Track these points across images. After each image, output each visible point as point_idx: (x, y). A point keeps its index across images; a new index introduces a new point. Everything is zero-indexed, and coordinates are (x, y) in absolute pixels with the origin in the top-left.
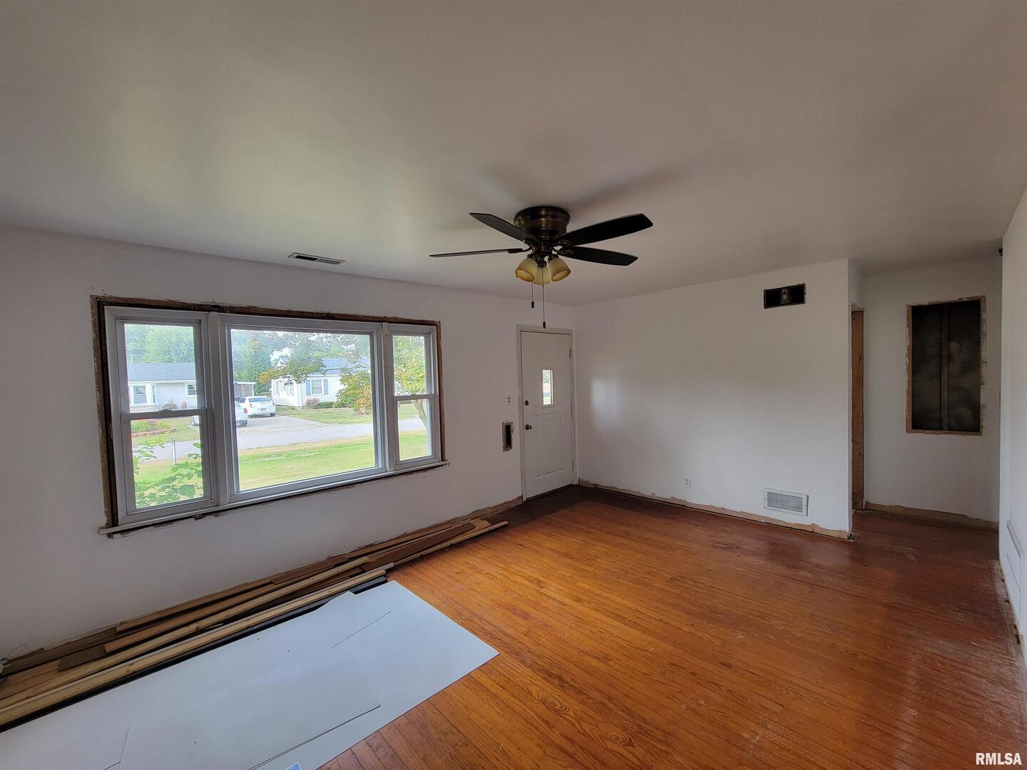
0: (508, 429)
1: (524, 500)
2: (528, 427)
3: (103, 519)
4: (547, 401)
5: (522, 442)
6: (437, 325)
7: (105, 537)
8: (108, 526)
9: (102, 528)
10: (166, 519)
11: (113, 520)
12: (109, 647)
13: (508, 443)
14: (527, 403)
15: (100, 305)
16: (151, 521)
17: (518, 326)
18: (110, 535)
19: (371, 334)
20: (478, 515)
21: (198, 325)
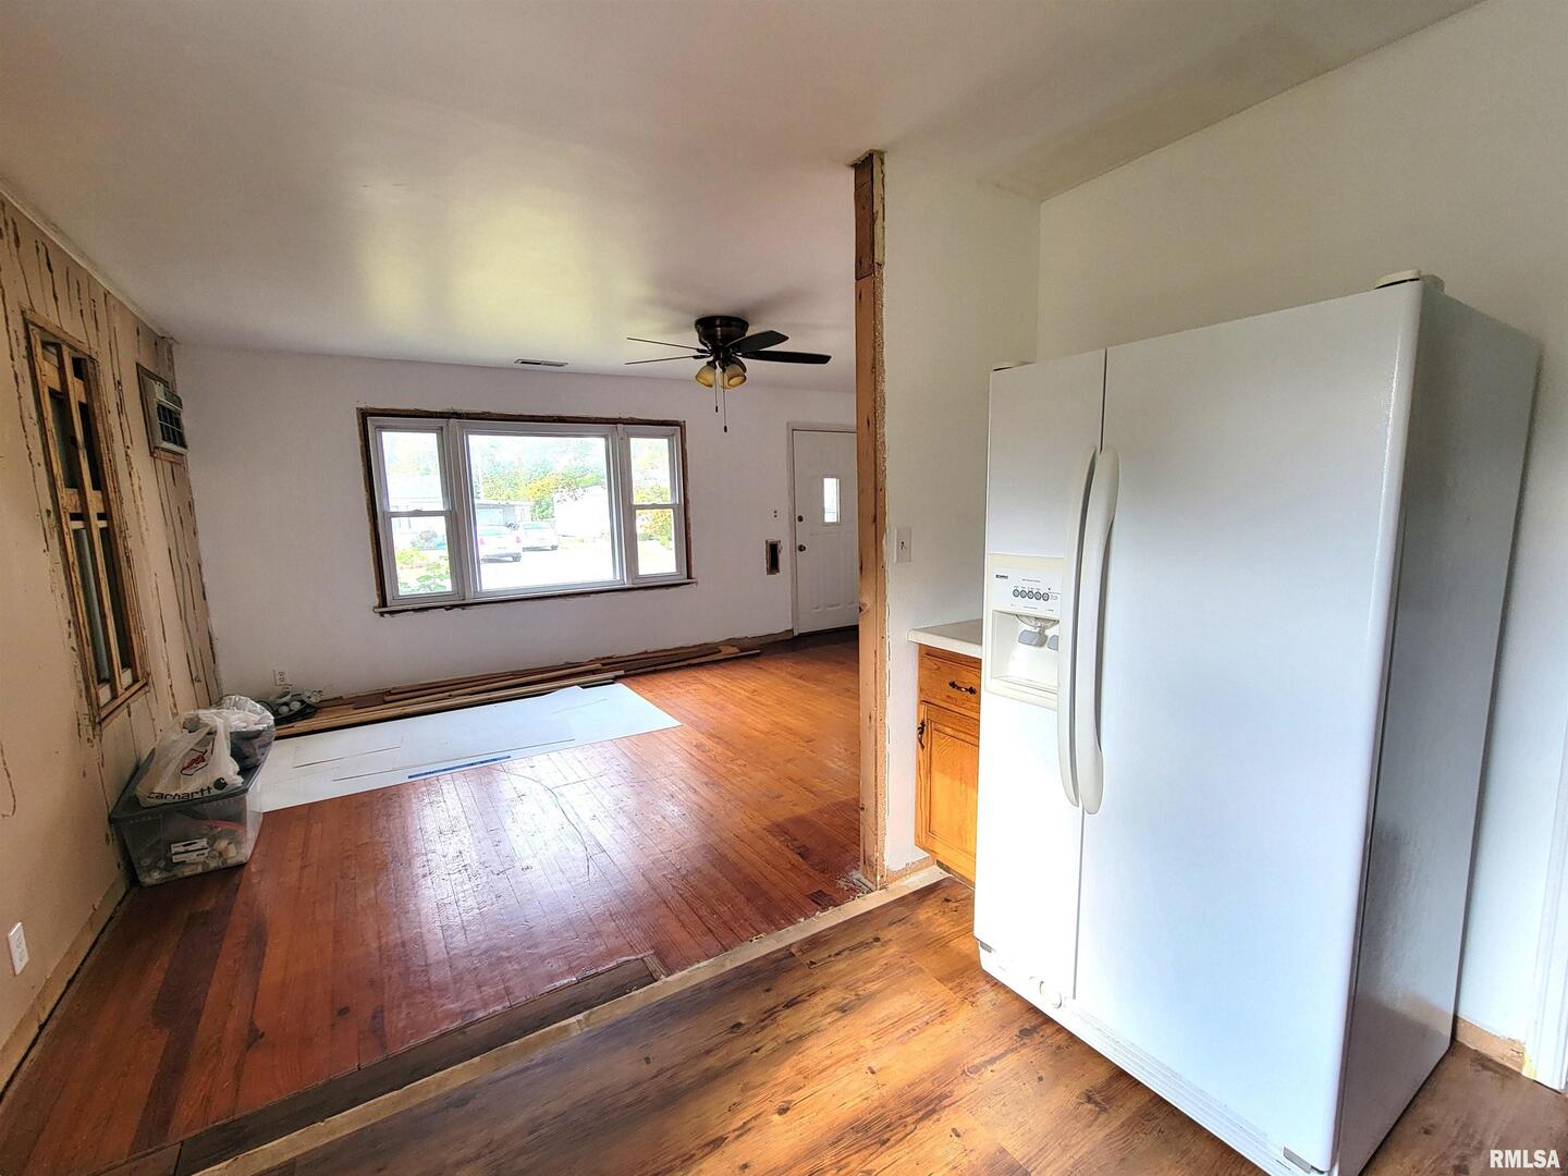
0: (773, 550)
1: (796, 634)
2: (802, 548)
3: (376, 601)
4: (831, 516)
5: (795, 564)
6: (680, 426)
7: (378, 615)
8: (379, 607)
9: (375, 607)
10: (423, 606)
11: (383, 603)
12: (388, 698)
13: (773, 566)
14: (800, 519)
15: (364, 415)
16: (410, 607)
17: (788, 424)
18: (382, 614)
19: (606, 437)
20: (730, 642)
21: (440, 431)
